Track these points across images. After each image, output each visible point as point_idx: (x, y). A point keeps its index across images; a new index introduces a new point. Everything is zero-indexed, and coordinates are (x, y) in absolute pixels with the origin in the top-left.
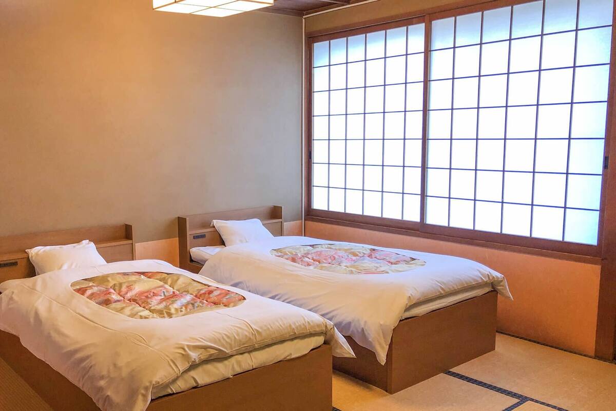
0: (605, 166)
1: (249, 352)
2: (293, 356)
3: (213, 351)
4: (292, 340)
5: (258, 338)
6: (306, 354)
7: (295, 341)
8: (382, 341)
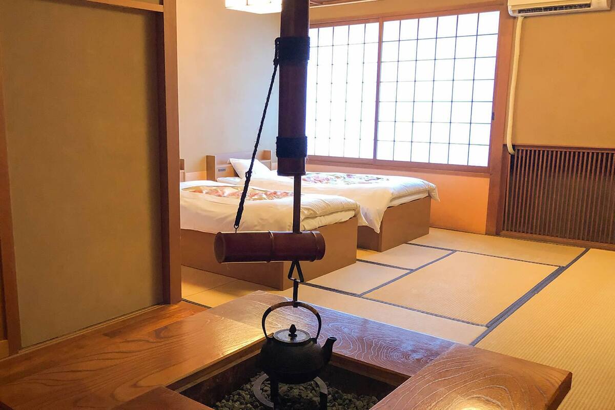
0: (493, 118)
1: (324, 216)
2: (343, 220)
3: (312, 212)
4: (341, 211)
5: (329, 208)
6: (347, 221)
7: (343, 212)
8: (378, 219)
